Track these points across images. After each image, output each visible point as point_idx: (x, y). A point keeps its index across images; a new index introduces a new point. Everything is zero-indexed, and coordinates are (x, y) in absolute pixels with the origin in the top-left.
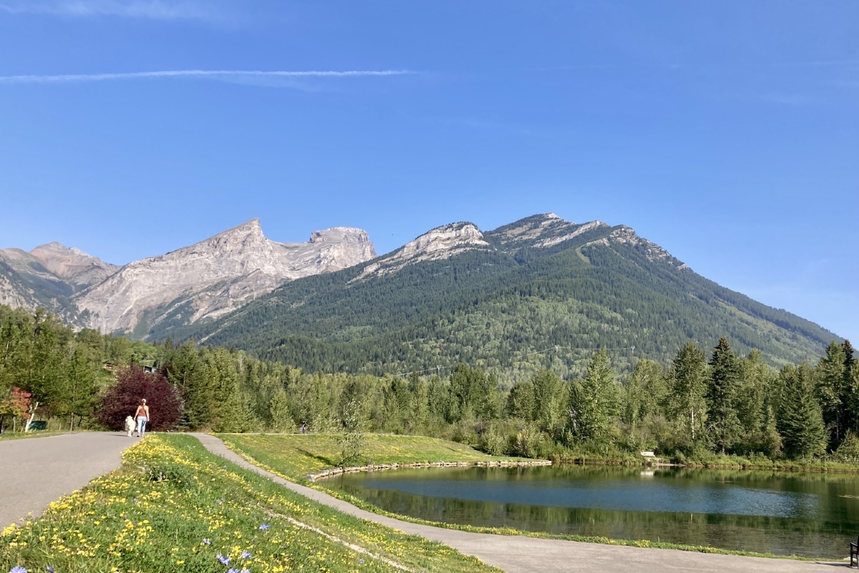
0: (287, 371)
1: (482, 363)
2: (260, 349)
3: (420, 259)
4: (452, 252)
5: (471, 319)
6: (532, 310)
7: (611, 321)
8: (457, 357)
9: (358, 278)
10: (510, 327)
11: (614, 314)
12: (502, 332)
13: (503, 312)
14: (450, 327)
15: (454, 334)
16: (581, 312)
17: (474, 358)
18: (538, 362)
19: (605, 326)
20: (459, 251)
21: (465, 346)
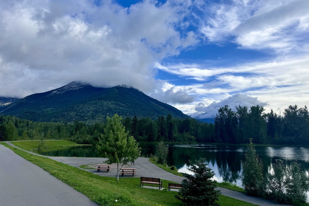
0: (28, 122)
1: (87, 118)
2: (20, 114)
3: (70, 89)
4: (79, 87)
5: (84, 106)
6: (102, 104)
7: (123, 107)
8: (80, 117)
9: (51, 94)
10: (95, 108)
11: (124, 105)
12: (93, 110)
13: (94, 104)
14: (78, 108)
15: (79, 110)
16: (115, 104)
17: (84, 117)
18: (102, 118)
19: (121, 108)
20: (81, 87)
21: (82, 113)
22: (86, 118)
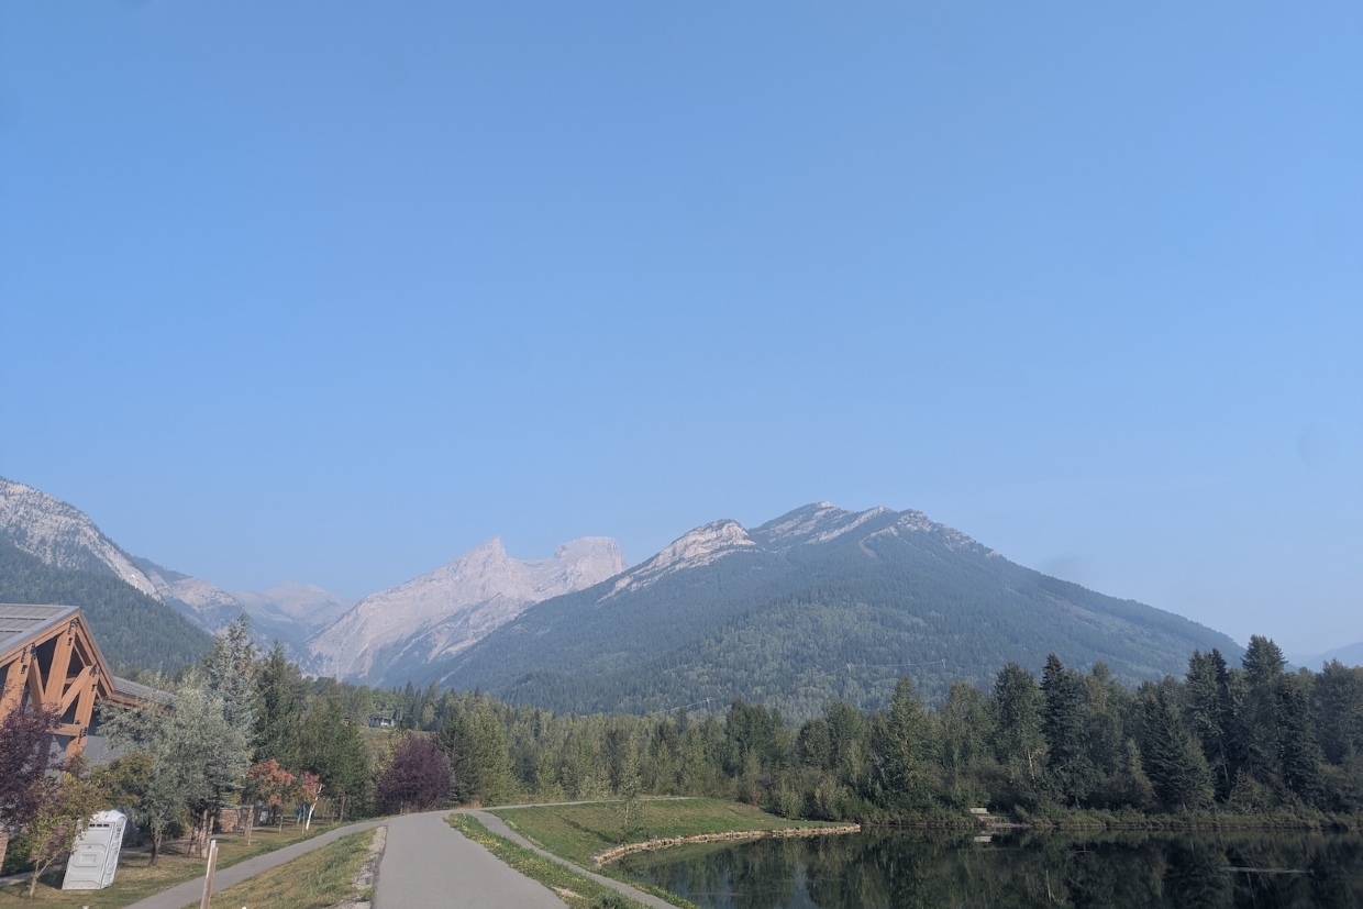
0: (537, 715)
1: (759, 692)
2: (504, 687)
3: (678, 567)
4: (714, 556)
5: (742, 637)
6: (814, 621)
7: (912, 628)
8: (729, 685)
9: (609, 595)
10: (789, 643)
11: (915, 619)
12: (781, 651)
13: (780, 625)
14: (718, 648)
15: (724, 657)
16: (874, 619)
17: (750, 686)
18: (827, 686)
19: (905, 635)
20: (721, 554)
21: (738, 671)
22: (759, 690)
